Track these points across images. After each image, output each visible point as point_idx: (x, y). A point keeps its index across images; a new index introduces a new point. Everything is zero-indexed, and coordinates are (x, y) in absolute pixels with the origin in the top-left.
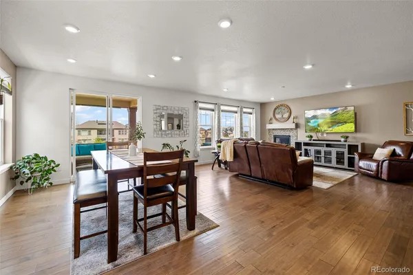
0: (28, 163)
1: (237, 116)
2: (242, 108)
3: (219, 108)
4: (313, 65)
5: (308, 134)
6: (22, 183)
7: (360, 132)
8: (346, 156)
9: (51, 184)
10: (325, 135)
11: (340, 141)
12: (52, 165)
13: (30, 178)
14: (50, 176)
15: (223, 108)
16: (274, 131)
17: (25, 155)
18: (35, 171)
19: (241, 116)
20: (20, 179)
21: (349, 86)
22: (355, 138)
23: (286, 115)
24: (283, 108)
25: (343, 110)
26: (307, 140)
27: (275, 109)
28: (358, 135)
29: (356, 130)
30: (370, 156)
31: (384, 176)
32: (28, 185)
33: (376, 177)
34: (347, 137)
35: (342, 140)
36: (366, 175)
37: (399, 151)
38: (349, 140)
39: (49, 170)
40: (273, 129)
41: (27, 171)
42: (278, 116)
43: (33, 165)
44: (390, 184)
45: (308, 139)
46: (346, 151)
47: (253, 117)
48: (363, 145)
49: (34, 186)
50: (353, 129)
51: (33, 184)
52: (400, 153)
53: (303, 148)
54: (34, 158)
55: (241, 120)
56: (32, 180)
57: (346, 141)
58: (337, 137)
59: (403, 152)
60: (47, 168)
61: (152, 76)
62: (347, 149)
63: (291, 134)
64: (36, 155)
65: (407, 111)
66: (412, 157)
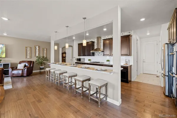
4: (9, 19)
21: (5, 34)
22: (5, 60)
31: (25, 75)
33: (22, 76)
36: (18, 76)
37: (27, 64)
38: (2, 61)
44: (28, 77)
52: (27, 65)
62: (2, 66)
65: (26, 50)
66: (31, 66)
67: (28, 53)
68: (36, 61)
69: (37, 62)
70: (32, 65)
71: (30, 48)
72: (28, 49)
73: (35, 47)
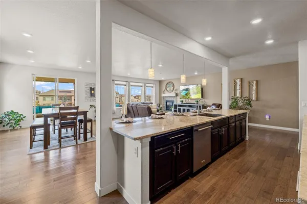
0: (8, 115)
2: (145, 84)
3: (129, 84)
5: (181, 100)
6: (4, 126)
7: (204, 98)
9: (21, 127)
12: (22, 116)
13: (9, 123)
14: (20, 123)
15: (131, 84)
16: (166, 98)
17: (6, 111)
18: (11, 120)
19: (145, 88)
20: (3, 124)
21: (196, 73)
23: (172, 89)
24: (170, 84)
25: (196, 86)
26: (180, 103)
27: (167, 84)
29: (202, 97)
32: (7, 128)
34: (198, 101)
39: (20, 119)
41: (7, 119)
42: (168, 89)
43: (10, 117)
47: (154, 89)
48: (203, 106)
49: (11, 128)
51: (10, 126)
53: (178, 107)
54: (11, 113)
55: (145, 91)
56: (10, 125)
58: (194, 102)
60: (18, 118)
61: (80, 68)
63: (174, 100)
64: (12, 111)
73: (235, 81)
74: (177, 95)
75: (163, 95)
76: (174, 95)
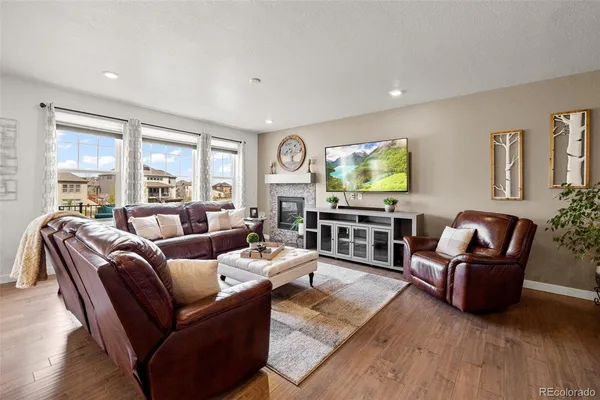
1: (197, 153)
2: (206, 138)
5: (331, 195)
7: (417, 191)
8: (391, 242)
10: (360, 197)
11: (383, 210)
15: (146, 132)
16: (279, 189)
19: (204, 154)
21: (396, 93)
22: (408, 204)
23: (298, 158)
24: (294, 142)
25: (389, 147)
26: (327, 208)
27: (282, 144)
28: (414, 198)
29: (410, 189)
30: (431, 244)
31: (458, 299)
33: (444, 299)
34: (394, 202)
35: (387, 207)
36: (422, 290)
37: (484, 235)
38: (398, 207)
40: (278, 184)
42: (286, 159)
45: (330, 204)
46: (390, 230)
47: (238, 159)
48: (421, 218)
50: (404, 186)
52: (487, 239)
53: (320, 222)
57: (392, 211)
59: (492, 238)
62: (392, 227)
63: (305, 195)
65: (496, 150)
66: (510, 250)
67: (508, 166)
68: (556, 222)
69: (560, 232)
70: (520, 243)
71: (518, 138)
72: (507, 147)
73: (556, 123)
74: (315, 178)
75: (271, 179)
76: (307, 179)
